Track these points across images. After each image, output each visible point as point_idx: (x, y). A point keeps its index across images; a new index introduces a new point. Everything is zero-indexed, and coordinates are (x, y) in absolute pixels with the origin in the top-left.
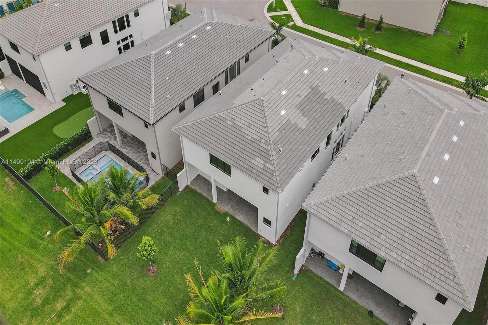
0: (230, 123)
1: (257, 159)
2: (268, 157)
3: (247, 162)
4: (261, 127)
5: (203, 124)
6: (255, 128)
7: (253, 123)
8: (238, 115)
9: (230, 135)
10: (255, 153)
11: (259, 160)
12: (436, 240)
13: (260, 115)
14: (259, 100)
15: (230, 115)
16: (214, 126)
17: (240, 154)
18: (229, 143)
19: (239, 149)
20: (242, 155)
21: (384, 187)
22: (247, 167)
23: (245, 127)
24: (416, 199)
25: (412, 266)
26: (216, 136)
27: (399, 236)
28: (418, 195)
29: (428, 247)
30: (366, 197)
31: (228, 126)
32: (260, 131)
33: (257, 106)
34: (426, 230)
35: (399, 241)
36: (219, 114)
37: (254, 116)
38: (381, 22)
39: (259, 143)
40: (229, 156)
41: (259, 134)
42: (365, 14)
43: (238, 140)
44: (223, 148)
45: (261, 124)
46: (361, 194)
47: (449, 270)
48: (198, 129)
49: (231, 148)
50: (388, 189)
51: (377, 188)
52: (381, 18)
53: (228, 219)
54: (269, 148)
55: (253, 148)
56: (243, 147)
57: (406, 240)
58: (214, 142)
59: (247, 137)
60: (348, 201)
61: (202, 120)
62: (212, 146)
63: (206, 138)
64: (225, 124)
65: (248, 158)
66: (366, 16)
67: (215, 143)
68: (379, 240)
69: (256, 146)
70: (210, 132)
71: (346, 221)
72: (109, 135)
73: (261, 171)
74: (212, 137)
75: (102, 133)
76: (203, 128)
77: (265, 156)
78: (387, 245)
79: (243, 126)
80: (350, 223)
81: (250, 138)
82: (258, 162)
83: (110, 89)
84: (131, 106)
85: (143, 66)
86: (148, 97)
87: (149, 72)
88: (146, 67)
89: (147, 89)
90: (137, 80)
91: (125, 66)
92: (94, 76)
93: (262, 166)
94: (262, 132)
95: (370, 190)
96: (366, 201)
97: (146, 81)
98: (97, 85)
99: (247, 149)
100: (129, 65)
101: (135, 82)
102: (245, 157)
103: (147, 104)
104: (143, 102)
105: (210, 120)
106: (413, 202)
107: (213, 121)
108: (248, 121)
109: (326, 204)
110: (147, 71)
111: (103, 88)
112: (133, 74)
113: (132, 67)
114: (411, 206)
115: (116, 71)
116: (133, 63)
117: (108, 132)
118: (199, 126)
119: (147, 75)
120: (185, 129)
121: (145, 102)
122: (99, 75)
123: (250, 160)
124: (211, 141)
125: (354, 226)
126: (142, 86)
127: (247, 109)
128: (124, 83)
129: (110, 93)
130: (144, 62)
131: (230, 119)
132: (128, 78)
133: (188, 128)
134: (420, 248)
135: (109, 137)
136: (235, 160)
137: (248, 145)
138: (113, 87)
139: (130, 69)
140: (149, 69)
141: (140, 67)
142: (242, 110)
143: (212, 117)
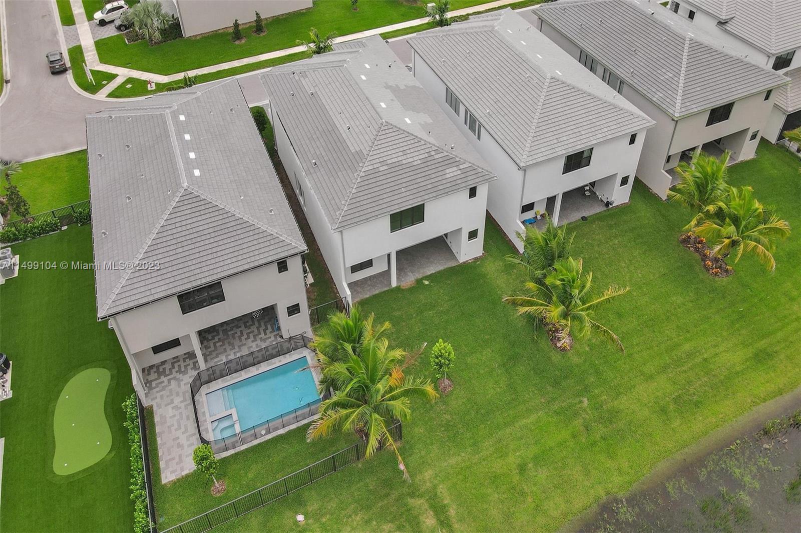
0: (385, 168)
1: (448, 171)
2: (453, 160)
3: (444, 182)
4: (416, 145)
5: (359, 194)
6: (412, 150)
7: (405, 148)
8: (382, 155)
9: (400, 177)
10: (440, 169)
11: (451, 170)
12: (605, 105)
13: (401, 136)
14: (384, 125)
15: (374, 162)
16: (374, 185)
17: (430, 181)
18: (408, 184)
19: (423, 179)
20: (433, 181)
21: (548, 102)
22: (449, 185)
23: (403, 158)
24: (569, 91)
25: (613, 132)
26: (388, 190)
28: (567, 88)
29: (606, 113)
30: (546, 119)
31: (386, 172)
32: (419, 148)
33: (387, 131)
34: (595, 104)
35: (593, 125)
36: (363, 170)
37: (397, 142)
38: (259, 20)
39: (432, 158)
40: (423, 193)
41: (422, 152)
42: (236, 21)
43: (411, 173)
44: (408, 193)
45: (412, 142)
46: (543, 120)
48: (361, 203)
49: (416, 186)
50: (550, 101)
51: (545, 106)
52: (257, 14)
53: (427, 283)
54: (446, 154)
55: (433, 167)
56: (423, 174)
58: (393, 198)
59: (415, 163)
60: (541, 133)
61: (353, 192)
62: (397, 202)
63: (381, 202)
64: (381, 174)
65: (440, 178)
66: (239, 22)
67: (396, 197)
68: (584, 137)
69: (433, 162)
70: (377, 194)
71: (556, 146)
72: (164, 379)
73: (463, 176)
74: (385, 196)
75: (151, 388)
77: (451, 161)
78: (591, 135)
79: (400, 159)
80: (559, 144)
81: (419, 162)
82: (452, 172)
83: (183, 276)
84: (249, 260)
85: (194, 210)
86: (257, 231)
87: (216, 208)
88: (203, 208)
89: (244, 225)
90: (211, 230)
91: (165, 234)
92: (128, 288)
93: (459, 172)
94: (423, 147)
95: (544, 111)
96: (550, 122)
97: (227, 220)
98: (153, 291)
99: (429, 172)
100: (169, 227)
101: (213, 235)
102: (436, 179)
103: (269, 238)
104: (260, 241)
105: (363, 184)
106: (570, 95)
107: (366, 183)
108: (397, 150)
109: (533, 148)
110: (211, 210)
111: (171, 286)
112: (194, 230)
113: (178, 225)
114: (573, 98)
115: (158, 252)
116: (173, 221)
117: (156, 379)
118: (358, 199)
119: (217, 213)
120: (349, 217)
121: (263, 240)
122: (135, 280)
123: (444, 177)
124: (389, 200)
125: (563, 143)
126: (231, 229)
127: (384, 141)
128: (197, 250)
129: (192, 279)
130: (189, 206)
131: (379, 165)
132: (194, 241)
133: (349, 212)
134: (604, 118)
135: (169, 381)
136: (432, 191)
137: (426, 169)
138: (185, 270)
139: (179, 229)
140: (210, 205)
141: (193, 215)
142: (379, 147)
143: (359, 180)
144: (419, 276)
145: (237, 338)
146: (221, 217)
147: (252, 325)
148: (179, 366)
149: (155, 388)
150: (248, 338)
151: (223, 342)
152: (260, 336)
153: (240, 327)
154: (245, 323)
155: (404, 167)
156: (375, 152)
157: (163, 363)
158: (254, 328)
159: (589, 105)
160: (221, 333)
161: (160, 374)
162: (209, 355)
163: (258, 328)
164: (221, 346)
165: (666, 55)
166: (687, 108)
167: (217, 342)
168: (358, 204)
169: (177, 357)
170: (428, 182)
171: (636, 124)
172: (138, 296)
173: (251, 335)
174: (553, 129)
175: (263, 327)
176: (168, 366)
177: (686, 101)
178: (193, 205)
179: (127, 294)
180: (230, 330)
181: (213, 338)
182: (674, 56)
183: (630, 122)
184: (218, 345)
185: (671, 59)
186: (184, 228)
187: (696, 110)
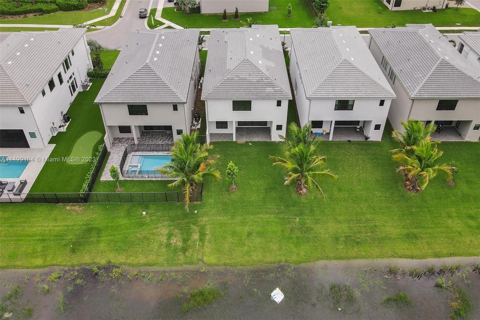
0: (238, 79)
1: (267, 89)
2: (273, 85)
3: (263, 93)
4: (257, 73)
5: (220, 87)
6: (254, 75)
7: (251, 73)
8: (238, 73)
9: (243, 85)
10: (264, 87)
11: (269, 89)
12: (369, 80)
13: (252, 67)
14: (245, 60)
15: (234, 74)
16: (229, 85)
17: (256, 91)
18: (245, 89)
19: (254, 89)
20: (258, 91)
21: (336, 70)
22: (265, 95)
23: (248, 77)
25: (368, 94)
26: (234, 89)
27: (355, 86)
28: (351, 67)
30: (332, 78)
32: (258, 75)
33: (246, 63)
34: (364, 78)
35: (357, 88)
36: (226, 77)
38: (237, 12)
39: (262, 81)
40: (251, 95)
41: (259, 77)
43: (249, 85)
44: (243, 93)
45: (256, 71)
46: (329, 78)
47: (381, 88)
49: (248, 91)
50: (339, 70)
51: (334, 72)
53: (250, 144)
54: (270, 81)
55: (261, 85)
56: (255, 87)
57: (359, 86)
58: (235, 93)
59: (253, 81)
60: (326, 84)
61: (217, 85)
62: (236, 95)
63: (229, 93)
64: (234, 81)
65: (262, 91)
67: (237, 93)
69: (262, 83)
70: (229, 89)
71: (331, 92)
72: (120, 144)
73: (274, 93)
74: (232, 91)
75: (113, 146)
76: (222, 89)
77: (271, 85)
78: (354, 92)
79: (246, 77)
80: (333, 92)
81: (255, 81)
82: (269, 90)
83: (131, 97)
84: (160, 99)
85: (146, 73)
86: (168, 89)
87: (156, 75)
88: (150, 73)
89: (164, 85)
90: (150, 83)
91: (131, 79)
92: (109, 95)
93: (273, 91)
94: (260, 75)
95: (332, 74)
96: (333, 80)
97: (158, 81)
98: (118, 99)
99: (258, 87)
100: (134, 76)
101: (150, 85)
102: (260, 91)
103: (172, 93)
104: (168, 93)
105: (224, 83)
106: (351, 70)
107: (226, 83)
108: (247, 73)
109: (317, 90)
110: (153, 75)
111: (125, 99)
112: (143, 81)
113: (138, 77)
114: (352, 72)
115: (126, 85)
116: (136, 75)
117: (117, 143)
118: (218, 89)
119: (155, 77)
120: (211, 95)
121: (169, 93)
122: (113, 93)
123: (264, 91)
124: (233, 93)
125: (335, 92)
126: (158, 85)
127: (242, 67)
128: (141, 89)
129: (134, 99)
130: (145, 71)
131: (235, 77)
132: (141, 85)
133: (212, 93)
134: (366, 86)
135: (122, 146)
136: (256, 95)
137: (257, 85)
138: (133, 95)
139: (137, 79)
140: (154, 73)
141: (145, 75)
142: (239, 69)
143: (223, 81)
144: (248, 140)
145: (156, 139)
146: (156, 79)
147: (164, 136)
148: (128, 141)
149: (115, 146)
150: (161, 140)
151: (150, 138)
152: (165, 141)
153: (159, 135)
154: (162, 134)
155: (247, 81)
156: (236, 71)
157: (123, 138)
158: (165, 138)
159: (359, 78)
160: (151, 135)
161: (119, 142)
162: (141, 141)
163: (166, 138)
164: (148, 140)
165: (424, 65)
166: (421, 94)
167: (147, 138)
168: (218, 91)
169: (129, 138)
170: (255, 91)
171: (384, 94)
172: (111, 99)
173: (162, 140)
174: (334, 84)
175: (169, 138)
176: (124, 140)
177: (422, 90)
178: (147, 71)
179: (108, 97)
180: (154, 135)
181: (146, 136)
182: (428, 66)
183: (380, 92)
184: (147, 139)
185: (426, 67)
186: (140, 79)
187: (426, 97)
